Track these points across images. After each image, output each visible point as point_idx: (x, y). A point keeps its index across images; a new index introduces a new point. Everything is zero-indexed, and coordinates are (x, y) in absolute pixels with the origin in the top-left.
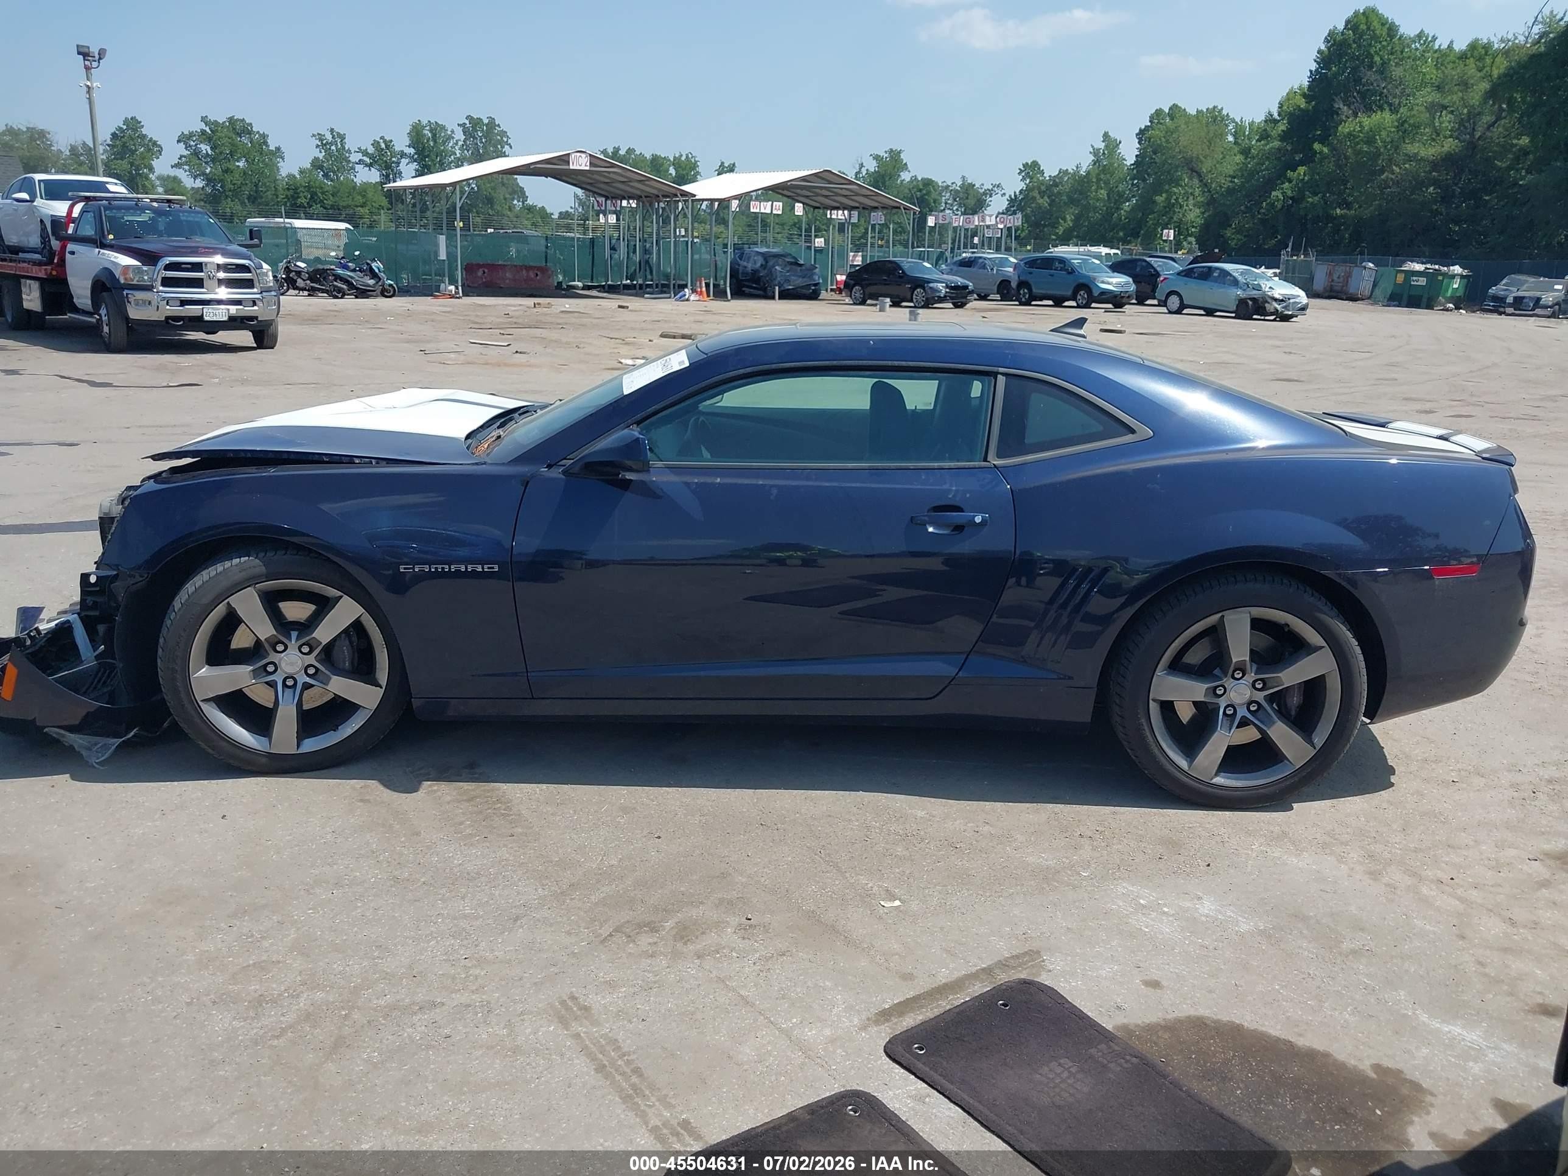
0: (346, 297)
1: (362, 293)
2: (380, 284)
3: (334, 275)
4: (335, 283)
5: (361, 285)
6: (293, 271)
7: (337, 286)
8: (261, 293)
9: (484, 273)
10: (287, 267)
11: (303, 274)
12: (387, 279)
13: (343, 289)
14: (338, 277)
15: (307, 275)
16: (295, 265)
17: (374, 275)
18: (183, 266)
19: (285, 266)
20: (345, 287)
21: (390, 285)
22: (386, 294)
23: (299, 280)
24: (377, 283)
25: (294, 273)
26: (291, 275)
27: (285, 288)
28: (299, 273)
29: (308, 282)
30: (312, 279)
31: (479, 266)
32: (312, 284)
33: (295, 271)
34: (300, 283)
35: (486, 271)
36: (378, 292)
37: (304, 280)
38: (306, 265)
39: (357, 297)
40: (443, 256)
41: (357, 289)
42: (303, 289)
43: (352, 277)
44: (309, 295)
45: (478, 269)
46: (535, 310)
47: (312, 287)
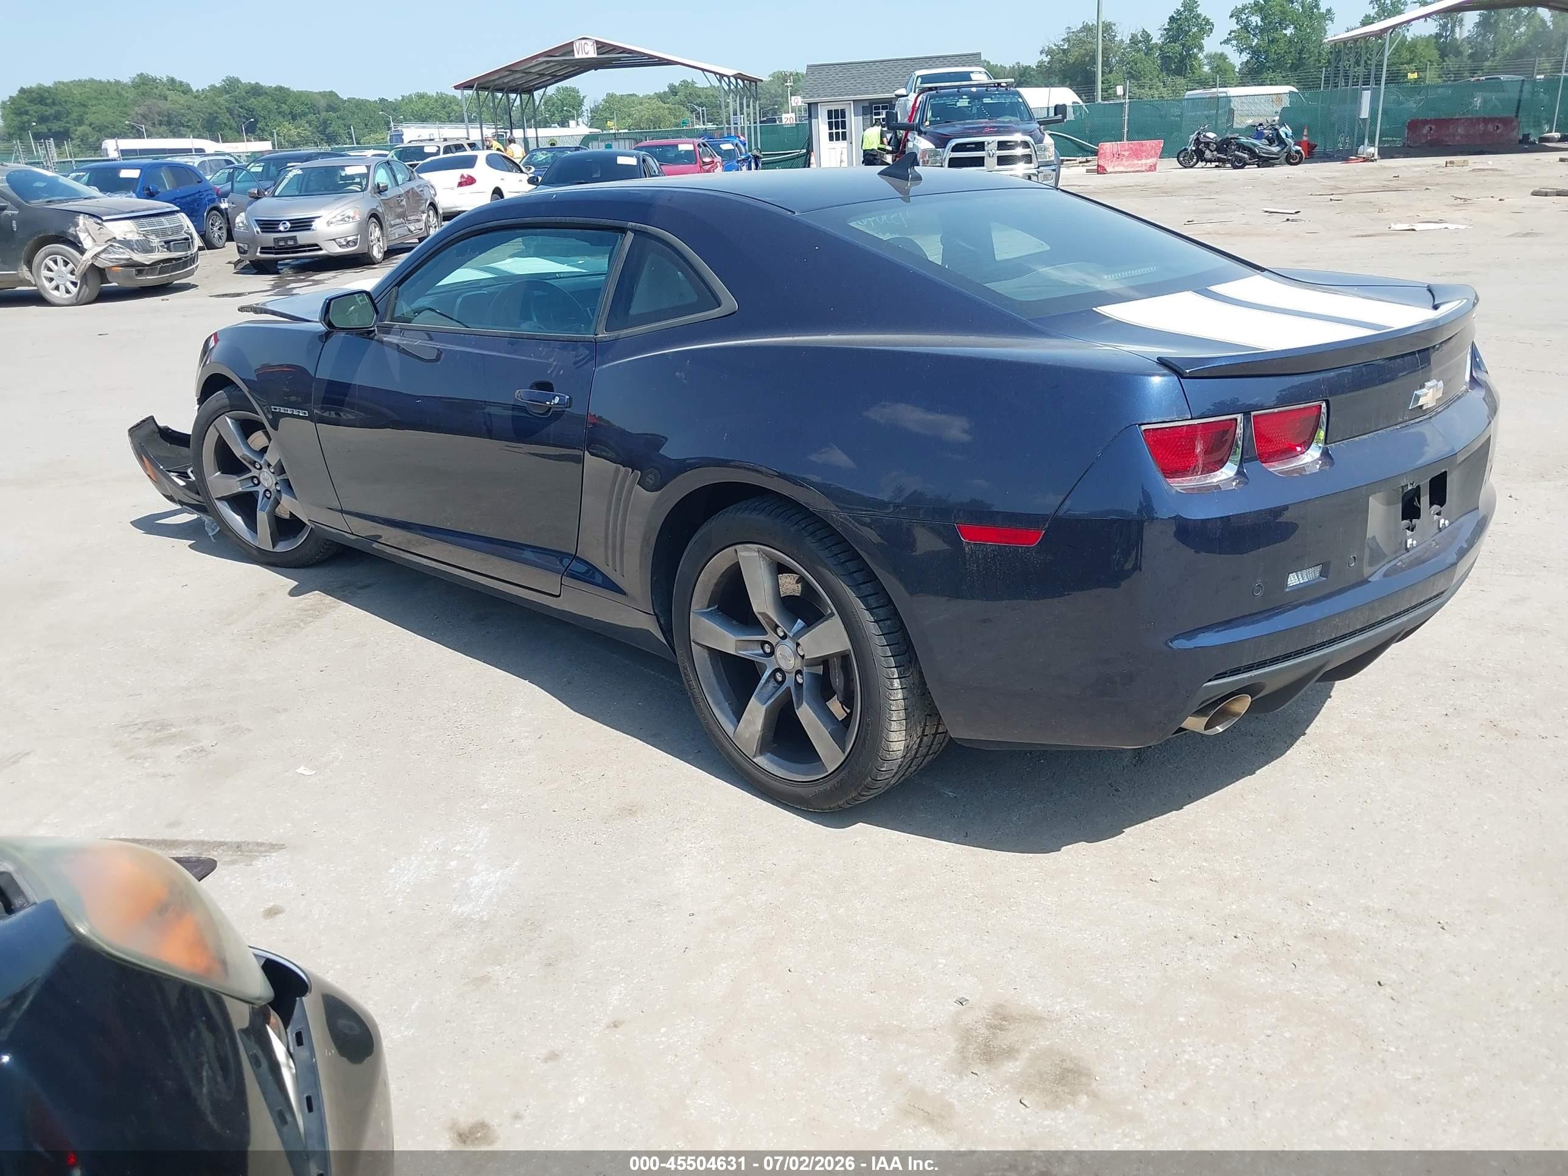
0: (1247, 166)
1: (1265, 161)
2: (1285, 150)
3: (1237, 144)
4: (1236, 152)
5: (1263, 153)
6: (1202, 143)
7: (1238, 156)
8: (1038, 168)
9: (1431, 129)
10: (1197, 139)
11: (1212, 144)
12: (1295, 145)
13: (1244, 158)
14: (1242, 147)
15: (1215, 146)
16: (1205, 136)
17: (1282, 142)
18: (968, 146)
19: (1195, 138)
20: (1246, 156)
21: (1297, 152)
22: (1291, 161)
23: (1207, 152)
24: (1283, 149)
25: (1203, 145)
26: (1200, 147)
27: (1194, 160)
28: (1207, 145)
29: (1215, 153)
30: (1218, 150)
31: (1426, 122)
32: (1218, 155)
33: (1204, 143)
34: (1208, 154)
35: (1433, 127)
36: (1283, 159)
37: (1212, 151)
38: (1216, 135)
39: (1259, 167)
40: (1365, 113)
41: (1260, 157)
42: (1211, 161)
43: (1255, 145)
44: (1217, 166)
45: (1424, 126)
46: (1446, 170)
47: (1218, 158)
